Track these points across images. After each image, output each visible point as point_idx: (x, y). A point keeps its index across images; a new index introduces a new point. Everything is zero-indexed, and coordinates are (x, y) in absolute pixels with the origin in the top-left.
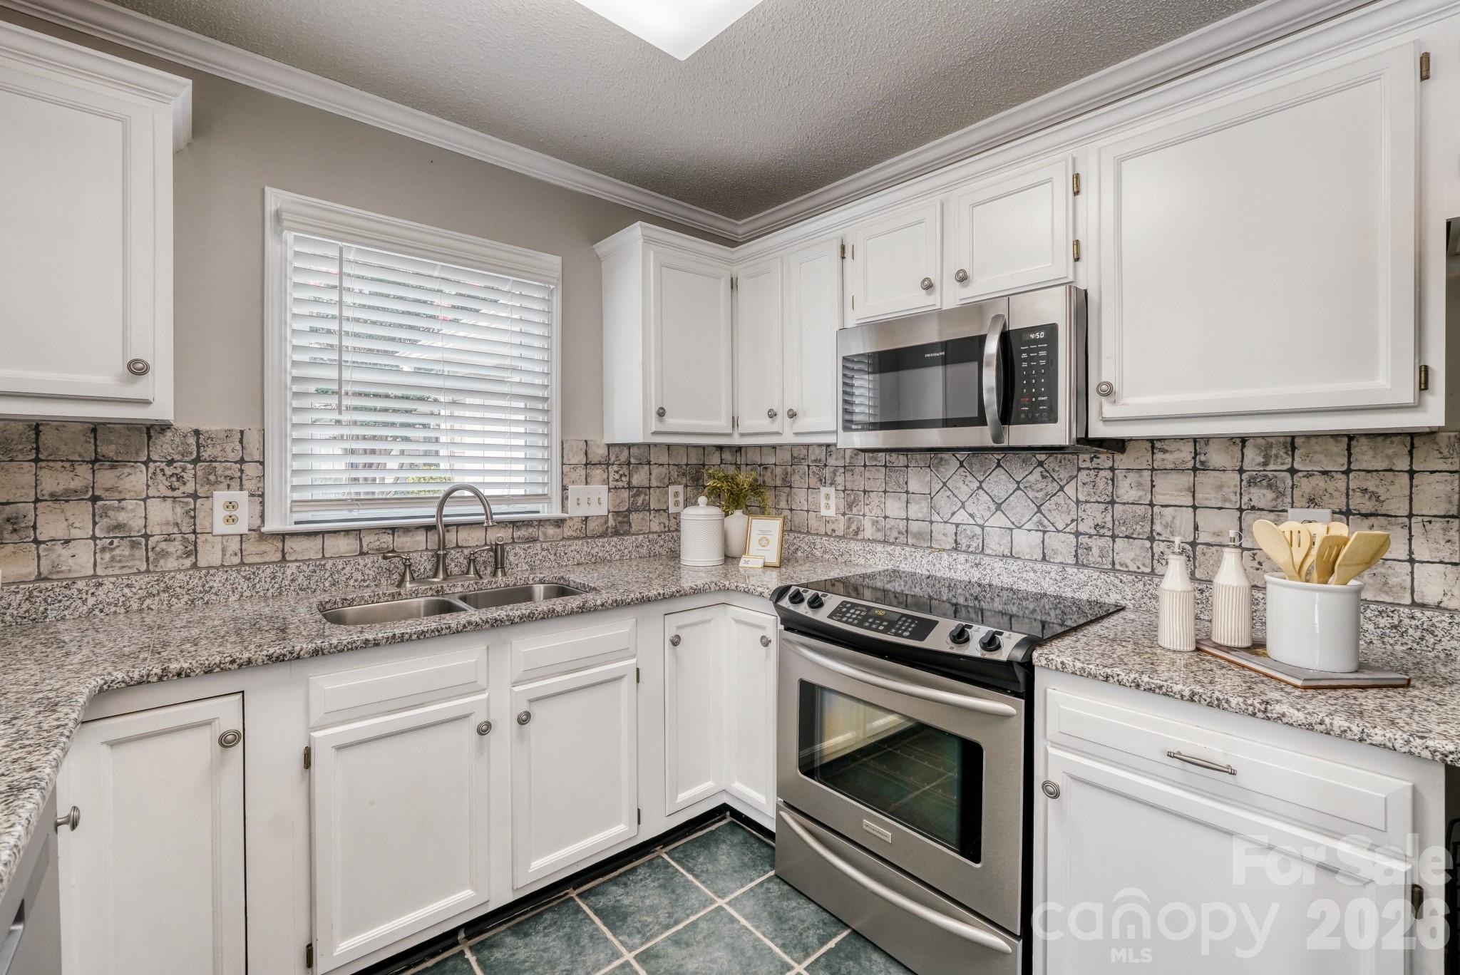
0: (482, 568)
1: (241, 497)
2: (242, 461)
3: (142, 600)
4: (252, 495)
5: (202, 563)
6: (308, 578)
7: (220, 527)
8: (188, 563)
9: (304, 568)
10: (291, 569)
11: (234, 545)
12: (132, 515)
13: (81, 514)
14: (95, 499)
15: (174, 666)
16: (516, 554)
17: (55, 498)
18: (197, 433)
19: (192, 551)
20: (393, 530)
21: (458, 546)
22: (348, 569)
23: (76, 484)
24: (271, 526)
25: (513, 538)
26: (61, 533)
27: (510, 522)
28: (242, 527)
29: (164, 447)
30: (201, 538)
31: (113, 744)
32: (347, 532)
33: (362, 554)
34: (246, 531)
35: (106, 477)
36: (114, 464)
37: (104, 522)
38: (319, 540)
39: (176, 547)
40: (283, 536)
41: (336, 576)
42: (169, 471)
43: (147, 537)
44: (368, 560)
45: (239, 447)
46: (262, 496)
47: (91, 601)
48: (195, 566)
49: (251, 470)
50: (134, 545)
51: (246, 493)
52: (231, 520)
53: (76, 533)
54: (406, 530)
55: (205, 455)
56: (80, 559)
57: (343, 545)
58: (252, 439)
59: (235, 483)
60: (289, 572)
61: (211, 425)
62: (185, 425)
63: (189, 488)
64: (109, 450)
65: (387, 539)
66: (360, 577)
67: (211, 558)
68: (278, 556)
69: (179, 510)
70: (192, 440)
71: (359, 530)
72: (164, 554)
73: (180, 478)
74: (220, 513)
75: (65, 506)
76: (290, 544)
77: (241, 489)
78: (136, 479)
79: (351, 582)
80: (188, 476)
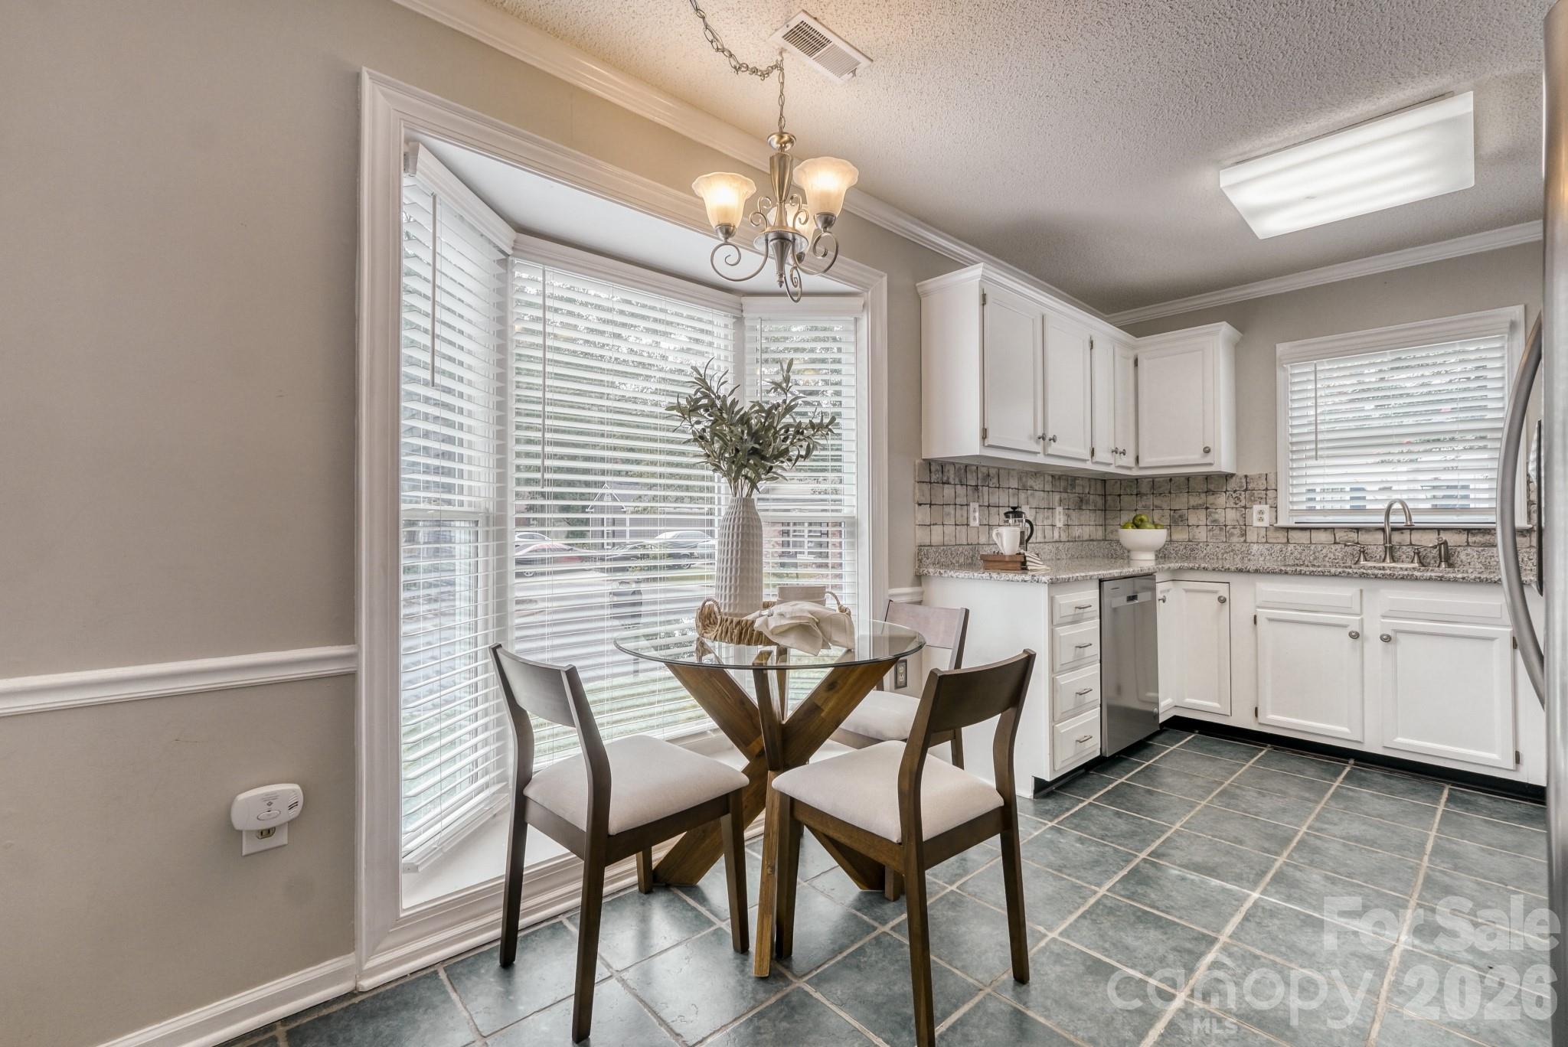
0: (1432, 562)
1: (1265, 508)
2: (1267, 489)
3: (1223, 554)
4: (1271, 507)
5: (1248, 540)
6: (1301, 553)
7: (1256, 523)
8: (1242, 539)
9: (1298, 547)
10: (1291, 547)
11: (1263, 532)
12: (1220, 515)
13: (1202, 514)
14: (1207, 508)
15: (1203, 565)
16: (1468, 555)
17: (1194, 508)
18: (1246, 476)
19: (1244, 534)
20: (1358, 530)
21: (1411, 544)
22: (1324, 551)
23: (1200, 502)
24: (1281, 523)
25: (1468, 542)
26: (1195, 523)
27: (1464, 530)
28: (1266, 523)
29: (1233, 484)
30: (1248, 528)
31: (1187, 591)
32: (1326, 529)
33: (1335, 543)
34: (1268, 525)
35: (1211, 499)
36: (1214, 493)
37: (1210, 519)
38: (1307, 533)
39: (1237, 532)
40: (1288, 529)
41: (1317, 554)
42: (1234, 495)
43: (1226, 526)
44: (1338, 547)
45: (1265, 482)
46: (1276, 507)
47: (1205, 552)
48: (1245, 541)
49: (1271, 494)
50: (1221, 529)
51: (1268, 506)
52: (1261, 519)
53: (1201, 523)
54: (1367, 530)
55: (1249, 487)
56: (1201, 534)
57: (1323, 537)
58: (1271, 477)
59: (1263, 501)
60: (1289, 549)
61: (1252, 472)
62: (1241, 473)
63: (1243, 503)
64: (1212, 487)
65: (1353, 536)
66: (1333, 557)
67: (1252, 536)
68: (1285, 540)
69: (1238, 514)
70: (1244, 480)
71: (1333, 529)
72: (1232, 535)
73: (1239, 499)
74: (1255, 516)
75: (1197, 511)
76: (1292, 534)
77: (1266, 504)
78: (1221, 499)
79: (1327, 559)
80: (1242, 497)
